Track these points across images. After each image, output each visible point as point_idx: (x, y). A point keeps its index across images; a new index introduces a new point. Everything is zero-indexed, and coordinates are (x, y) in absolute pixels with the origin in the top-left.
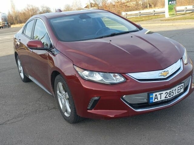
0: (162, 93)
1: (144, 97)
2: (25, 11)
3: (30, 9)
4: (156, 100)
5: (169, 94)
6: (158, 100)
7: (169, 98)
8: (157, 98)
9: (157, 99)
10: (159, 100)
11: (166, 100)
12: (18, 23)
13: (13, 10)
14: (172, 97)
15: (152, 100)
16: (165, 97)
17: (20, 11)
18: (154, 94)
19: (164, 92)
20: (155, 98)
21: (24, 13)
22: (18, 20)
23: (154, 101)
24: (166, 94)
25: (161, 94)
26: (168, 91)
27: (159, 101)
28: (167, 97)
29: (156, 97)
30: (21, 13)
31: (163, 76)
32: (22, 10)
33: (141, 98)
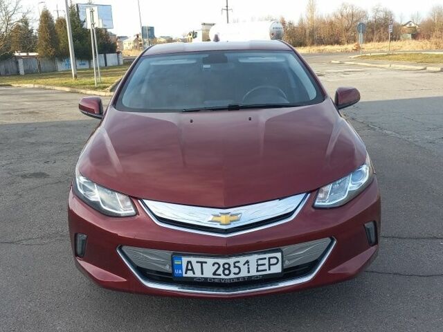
0: (206, 263)
1: (163, 259)
2: (333, 19)
3: (345, 14)
4: (190, 274)
5: (225, 269)
6: (194, 273)
7: (223, 276)
8: (192, 269)
9: (191, 272)
10: (198, 274)
11: (216, 281)
12: (312, 44)
13: (309, 15)
14: (232, 276)
15: (180, 272)
16: (214, 274)
17: (324, 17)
18: (185, 260)
19: (210, 261)
20: (187, 270)
21: (331, 23)
22: (316, 37)
23: (184, 275)
24: (216, 266)
25: (202, 263)
26: (221, 261)
27: (199, 279)
28: (220, 275)
29: (190, 267)
30: (324, 23)
31: (218, 224)
32: (328, 16)
33: (157, 260)
